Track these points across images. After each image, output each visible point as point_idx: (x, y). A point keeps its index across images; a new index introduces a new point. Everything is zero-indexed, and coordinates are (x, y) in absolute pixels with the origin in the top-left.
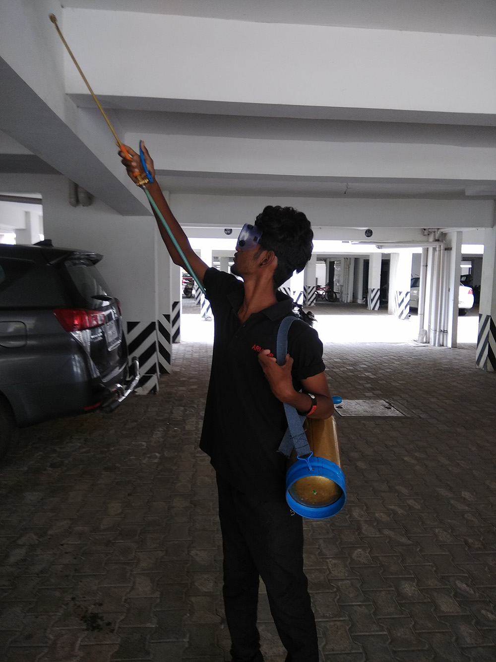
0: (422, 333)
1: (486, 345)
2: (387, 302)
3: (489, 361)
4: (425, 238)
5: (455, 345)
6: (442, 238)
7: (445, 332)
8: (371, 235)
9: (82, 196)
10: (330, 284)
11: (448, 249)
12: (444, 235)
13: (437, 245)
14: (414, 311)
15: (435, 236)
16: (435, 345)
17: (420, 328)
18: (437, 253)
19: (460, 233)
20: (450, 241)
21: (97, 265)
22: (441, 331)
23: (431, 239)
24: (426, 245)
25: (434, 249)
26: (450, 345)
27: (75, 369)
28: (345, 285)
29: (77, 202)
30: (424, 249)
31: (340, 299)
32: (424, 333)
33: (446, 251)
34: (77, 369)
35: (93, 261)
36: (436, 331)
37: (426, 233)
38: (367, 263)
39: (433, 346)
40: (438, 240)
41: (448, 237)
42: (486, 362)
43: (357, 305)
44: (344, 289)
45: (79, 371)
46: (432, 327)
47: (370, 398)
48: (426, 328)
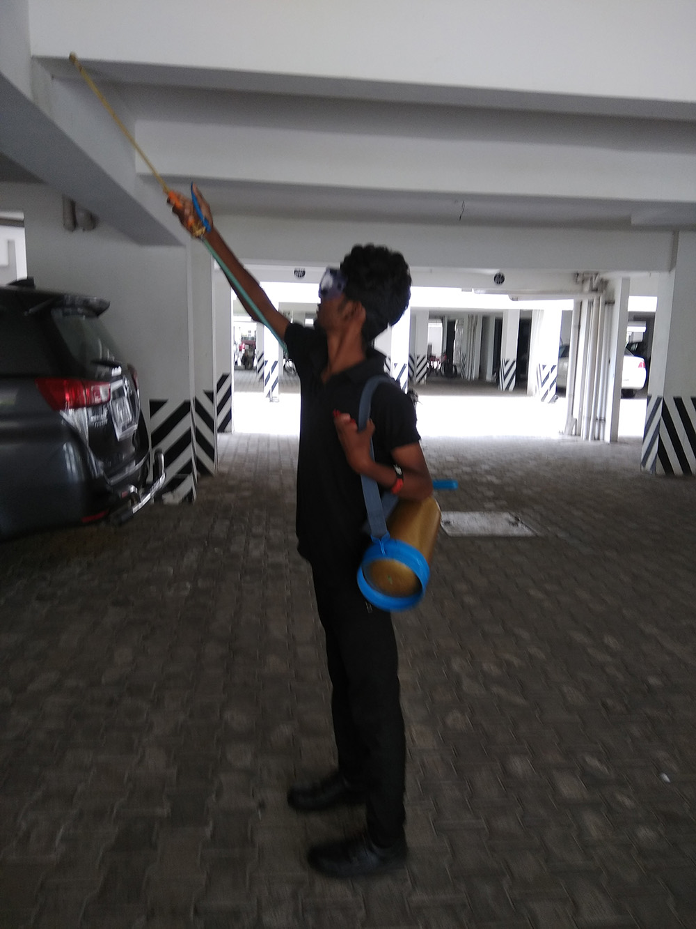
0: (570, 421)
1: (656, 437)
2: (526, 379)
3: (659, 461)
4: (578, 287)
5: (614, 438)
6: (602, 287)
7: (602, 420)
8: (503, 281)
9: (80, 216)
10: (448, 352)
11: (610, 303)
12: (604, 284)
13: (594, 297)
14: (561, 391)
15: (591, 284)
16: (587, 438)
17: (568, 415)
18: (594, 309)
19: (626, 281)
20: (613, 293)
21: (103, 317)
22: (596, 419)
23: (587, 288)
24: (579, 298)
25: (590, 303)
26: (607, 439)
27: (68, 466)
28: (468, 354)
29: (74, 225)
30: (576, 304)
31: (462, 376)
32: (574, 423)
33: (606, 307)
34: (72, 465)
35: (97, 310)
36: (589, 419)
37: (579, 279)
38: (499, 324)
39: (584, 440)
40: (596, 290)
41: (610, 286)
42: (655, 462)
43: (485, 383)
44: (467, 360)
45: (74, 468)
46: (585, 413)
47: (490, 510)
48: (576, 415)
